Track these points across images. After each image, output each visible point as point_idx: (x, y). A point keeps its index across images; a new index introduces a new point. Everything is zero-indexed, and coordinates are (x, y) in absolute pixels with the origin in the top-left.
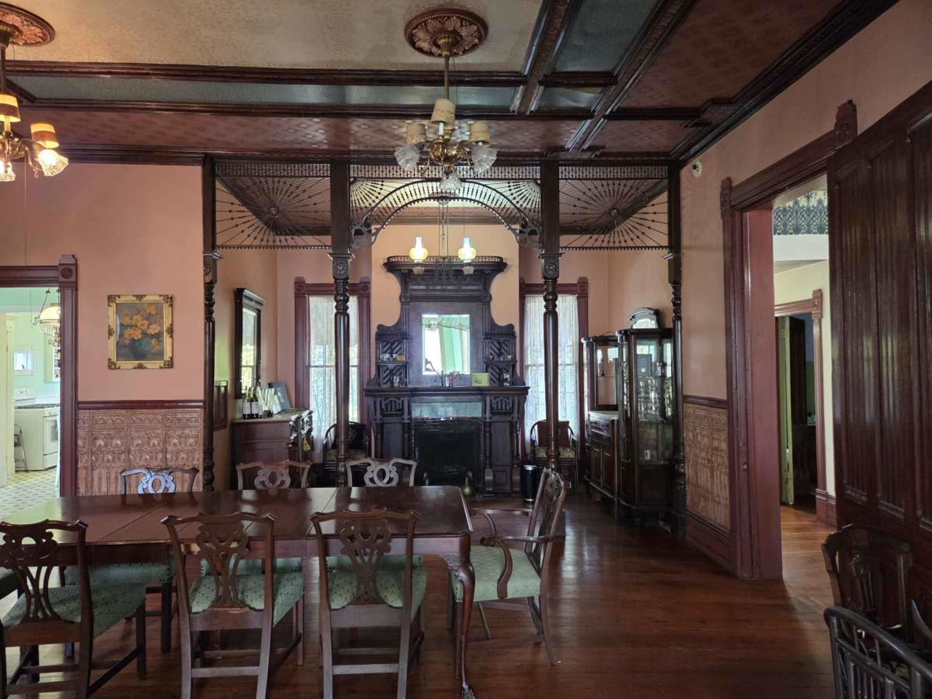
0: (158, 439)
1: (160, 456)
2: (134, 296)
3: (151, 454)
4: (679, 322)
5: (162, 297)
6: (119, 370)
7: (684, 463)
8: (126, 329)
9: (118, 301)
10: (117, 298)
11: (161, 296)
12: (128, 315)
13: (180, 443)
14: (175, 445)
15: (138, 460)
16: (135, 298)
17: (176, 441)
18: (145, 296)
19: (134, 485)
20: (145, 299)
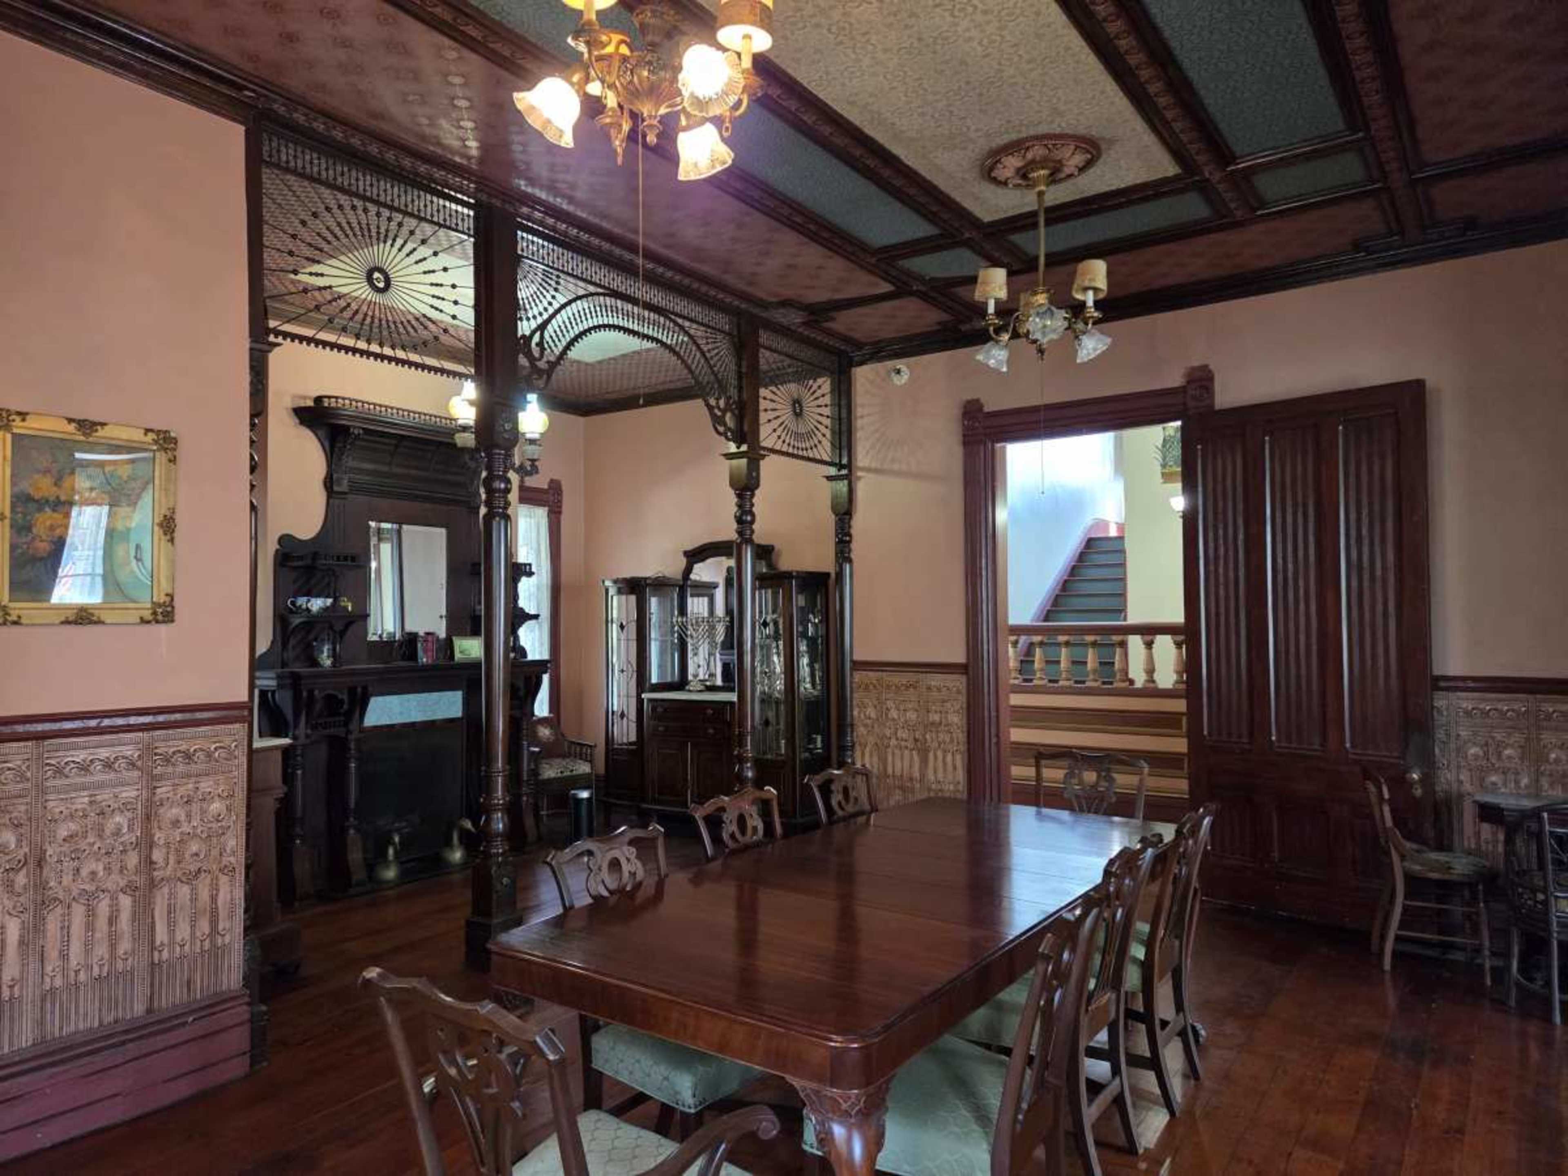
0: (129, 815)
1: (133, 860)
2: (70, 420)
3: (106, 860)
4: (848, 566)
5: (151, 436)
6: (15, 629)
7: (852, 750)
8: (40, 509)
9: (18, 426)
10: (18, 419)
11: (147, 431)
12: (47, 471)
13: (189, 816)
14: (176, 823)
15: (67, 879)
16: (72, 428)
17: (176, 812)
18: (103, 425)
19: (55, 954)
20: (101, 432)
